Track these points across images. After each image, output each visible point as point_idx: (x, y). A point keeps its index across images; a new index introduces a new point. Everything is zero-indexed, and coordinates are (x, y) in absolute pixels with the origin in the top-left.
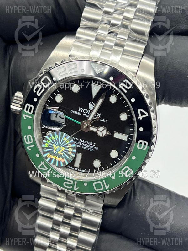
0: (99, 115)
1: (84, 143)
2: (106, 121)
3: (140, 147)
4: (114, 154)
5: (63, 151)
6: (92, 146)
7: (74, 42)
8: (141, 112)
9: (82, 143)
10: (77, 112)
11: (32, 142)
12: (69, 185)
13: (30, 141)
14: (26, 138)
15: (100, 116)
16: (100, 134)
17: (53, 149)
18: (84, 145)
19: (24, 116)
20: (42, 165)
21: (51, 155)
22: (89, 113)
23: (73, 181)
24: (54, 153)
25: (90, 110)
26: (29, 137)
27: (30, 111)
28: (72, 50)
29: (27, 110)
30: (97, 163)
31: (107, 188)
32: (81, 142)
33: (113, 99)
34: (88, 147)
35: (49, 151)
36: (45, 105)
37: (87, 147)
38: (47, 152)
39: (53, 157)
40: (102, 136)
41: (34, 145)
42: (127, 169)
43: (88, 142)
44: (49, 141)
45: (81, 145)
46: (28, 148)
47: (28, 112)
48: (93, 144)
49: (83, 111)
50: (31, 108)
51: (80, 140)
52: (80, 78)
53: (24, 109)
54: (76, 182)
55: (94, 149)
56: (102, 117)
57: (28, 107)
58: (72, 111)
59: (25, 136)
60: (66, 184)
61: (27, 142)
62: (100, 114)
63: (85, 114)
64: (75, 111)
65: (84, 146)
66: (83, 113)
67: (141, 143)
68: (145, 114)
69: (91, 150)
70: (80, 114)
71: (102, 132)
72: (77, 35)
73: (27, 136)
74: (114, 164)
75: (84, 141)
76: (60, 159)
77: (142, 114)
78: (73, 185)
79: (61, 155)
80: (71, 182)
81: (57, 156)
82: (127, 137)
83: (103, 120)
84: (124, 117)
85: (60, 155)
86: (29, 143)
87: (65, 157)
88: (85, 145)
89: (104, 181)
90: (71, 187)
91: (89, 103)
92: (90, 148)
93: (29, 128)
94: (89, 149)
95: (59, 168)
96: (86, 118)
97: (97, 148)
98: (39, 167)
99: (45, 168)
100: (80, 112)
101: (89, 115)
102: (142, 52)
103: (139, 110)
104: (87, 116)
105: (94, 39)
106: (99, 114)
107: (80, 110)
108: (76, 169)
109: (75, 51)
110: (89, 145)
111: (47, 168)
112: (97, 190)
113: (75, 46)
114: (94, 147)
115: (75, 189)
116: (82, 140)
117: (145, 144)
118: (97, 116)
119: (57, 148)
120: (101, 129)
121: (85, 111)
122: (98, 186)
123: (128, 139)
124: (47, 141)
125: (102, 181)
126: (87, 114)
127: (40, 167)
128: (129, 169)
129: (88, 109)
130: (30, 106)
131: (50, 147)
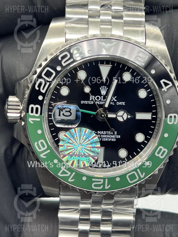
0: (114, 99)
1: (104, 135)
2: (124, 103)
3: (170, 121)
4: (140, 138)
5: (85, 149)
6: (113, 135)
7: (66, 24)
8: (164, 82)
9: (101, 135)
10: (88, 102)
11: (46, 147)
12: (99, 186)
13: (44, 146)
14: (38, 145)
15: (116, 100)
16: (120, 119)
17: (74, 149)
18: (103, 136)
19: (30, 120)
20: (63, 171)
21: (72, 157)
22: (102, 100)
23: (103, 180)
24: (76, 154)
25: (102, 96)
26: (42, 143)
27: (37, 113)
28: (66, 34)
29: (32, 112)
30: (123, 153)
31: (142, 177)
32: (99, 134)
33: (127, 77)
34: (109, 138)
35: (69, 153)
36: (50, 102)
37: (107, 138)
38: (67, 155)
39: (75, 159)
40: (123, 120)
41: (49, 151)
42: (161, 149)
43: (107, 132)
44: (67, 142)
45: (101, 138)
46: (42, 156)
47: (34, 114)
48: (114, 133)
49: (95, 99)
50: (37, 109)
51: (98, 132)
52: (84, 63)
53: (28, 112)
54: (107, 180)
55: (116, 139)
56: (119, 100)
57: (32, 108)
58: (82, 102)
59: (36, 143)
60: (95, 186)
61: (40, 149)
62: (116, 97)
63: (98, 101)
64: (86, 101)
65: (104, 138)
66: (96, 101)
67: (171, 117)
68: (169, 84)
69: (113, 140)
70: (92, 103)
71: (122, 116)
72: (67, 16)
73: (38, 142)
74: (142, 149)
75: (102, 132)
76: (84, 158)
77: (166, 84)
78: (104, 184)
79: (84, 153)
80: (101, 181)
81: (79, 157)
82: (151, 115)
83: (120, 103)
84: (142, 94)
85: (82, 154)
86: (43, 149)
87: (89, 155)
88: (105, 136)
89: (138, 170)
90: (102, 186)
91: (100, 88)
92: (111, 138)
93: (39, 132)
94: (110, 140)
95: (82, 170)
96: (101, 106)
97: (119, 137)
98: (59, 174)
99: (67, 174)
100: (92, 100)
101: (102, 101)
102: (144, 19)
103: (162, 82)
104: (101, 103)
105: (87, 17)
106: (114, 97)
107: (91, 98)
108: (100, 166)
109: (71, 34)
110: (110, 135)
111: (69, 173)
112: (131, 182)
113: (70, 28)
114: (116, 136)
115: (106, 188)
116: (100, 132)
117: (175, 117)
118: (112, 100)
119: (77, 147)
120: (121, 113)
121: (98, 98)
122: (132, 177)
123: (152, 118)
124: (65, 142)
125: (135, 170)
126: (100, 101)
127: (61, 174)
128: (163, 149)
129: (101, 95)
130: (35, 107)
131: (69, 148)
